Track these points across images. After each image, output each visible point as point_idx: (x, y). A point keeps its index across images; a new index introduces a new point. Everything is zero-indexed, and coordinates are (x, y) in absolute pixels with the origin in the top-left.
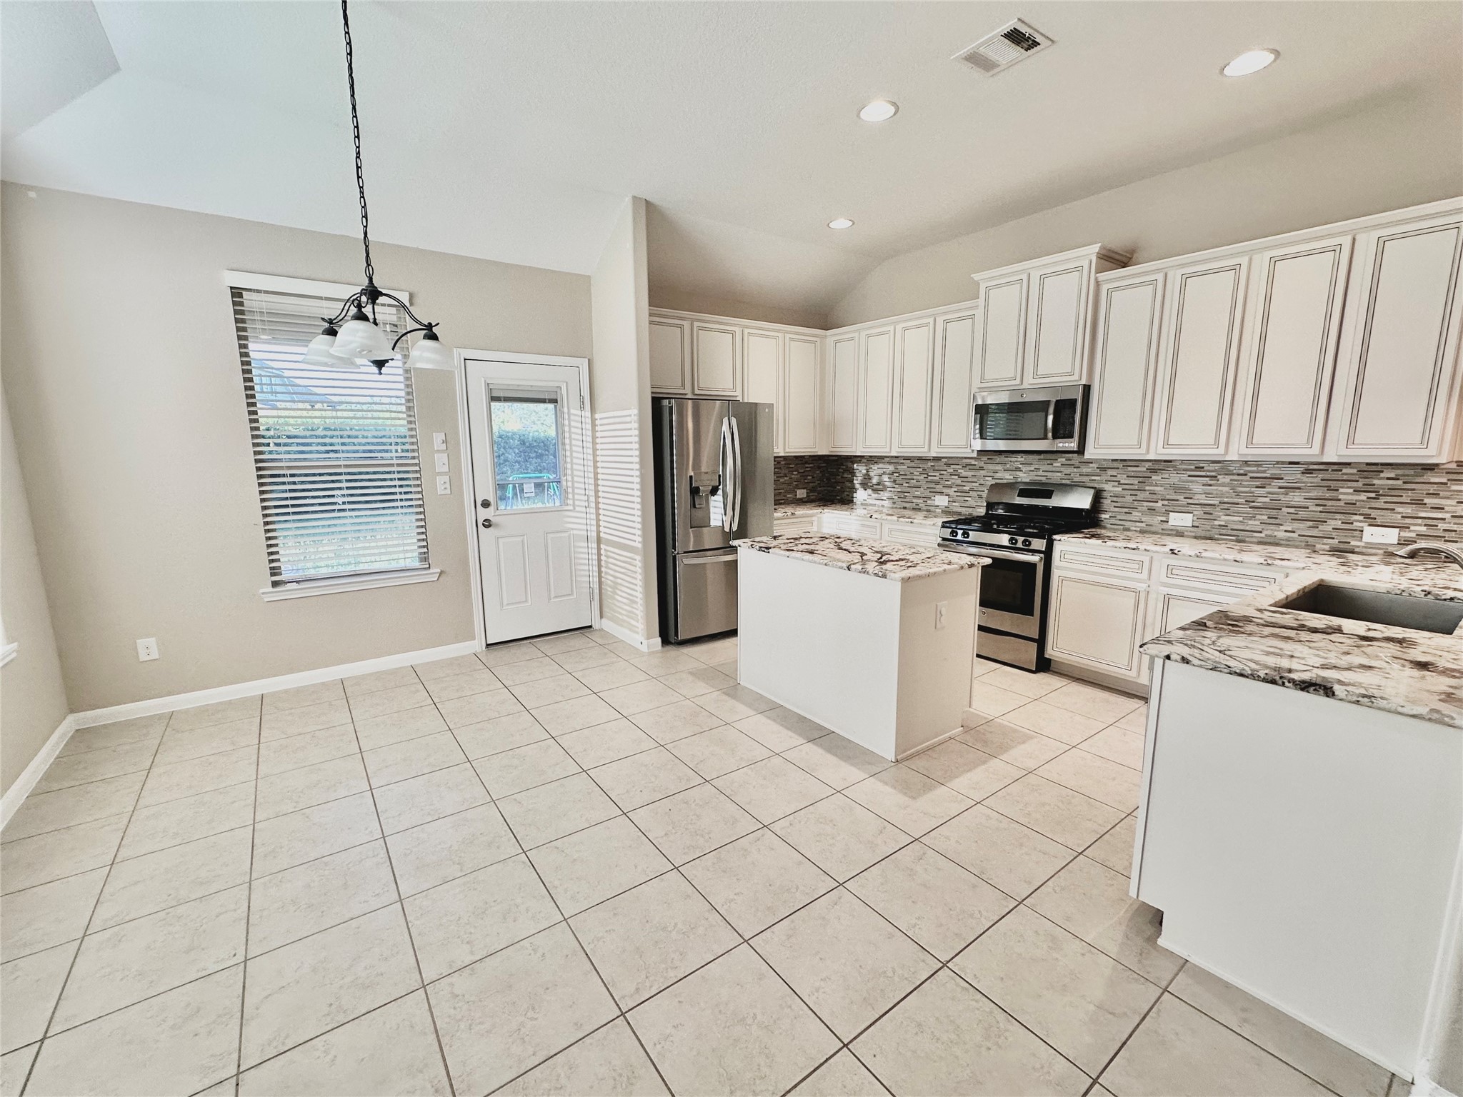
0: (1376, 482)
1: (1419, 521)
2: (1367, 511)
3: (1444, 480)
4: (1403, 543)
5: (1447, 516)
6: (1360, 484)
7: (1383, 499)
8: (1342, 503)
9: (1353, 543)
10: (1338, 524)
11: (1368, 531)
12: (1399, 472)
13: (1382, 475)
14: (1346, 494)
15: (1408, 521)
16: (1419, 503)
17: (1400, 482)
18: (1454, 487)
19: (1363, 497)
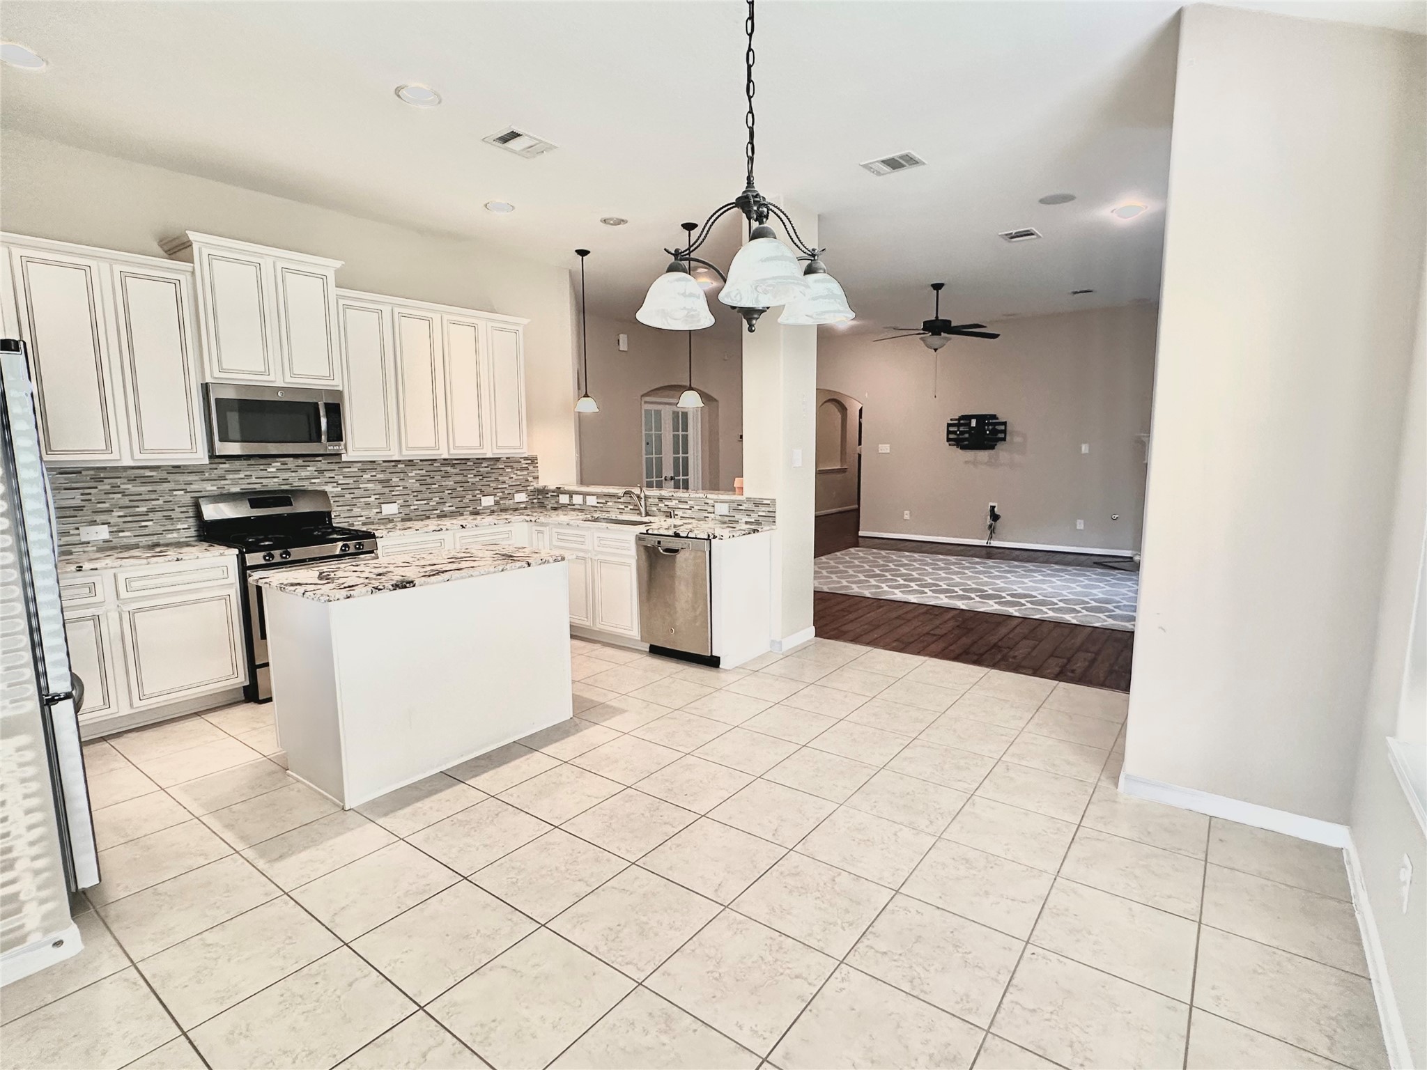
0: (481, 469)
1: (499, 490)
2: (480, 487)
3: (503, 467)
4: (497, 503)
5: (507, 486)
6: (474, 472)
7: (485, 479)
8: (470, 484)
9: (478, 508)
10: (470, 497)
11: (483, 498)
12: (489, 463)
13: (483, 465)
14: (471, 478)
15: (495, 491)
16: (497, 480)
17: (489, 469)
18: (507, 470)
19: (477, 479)
